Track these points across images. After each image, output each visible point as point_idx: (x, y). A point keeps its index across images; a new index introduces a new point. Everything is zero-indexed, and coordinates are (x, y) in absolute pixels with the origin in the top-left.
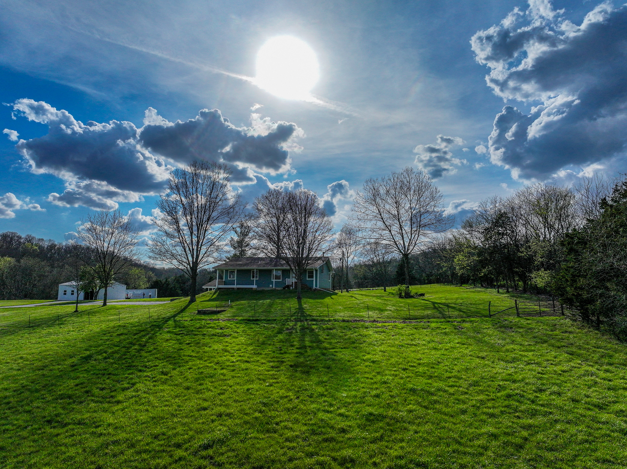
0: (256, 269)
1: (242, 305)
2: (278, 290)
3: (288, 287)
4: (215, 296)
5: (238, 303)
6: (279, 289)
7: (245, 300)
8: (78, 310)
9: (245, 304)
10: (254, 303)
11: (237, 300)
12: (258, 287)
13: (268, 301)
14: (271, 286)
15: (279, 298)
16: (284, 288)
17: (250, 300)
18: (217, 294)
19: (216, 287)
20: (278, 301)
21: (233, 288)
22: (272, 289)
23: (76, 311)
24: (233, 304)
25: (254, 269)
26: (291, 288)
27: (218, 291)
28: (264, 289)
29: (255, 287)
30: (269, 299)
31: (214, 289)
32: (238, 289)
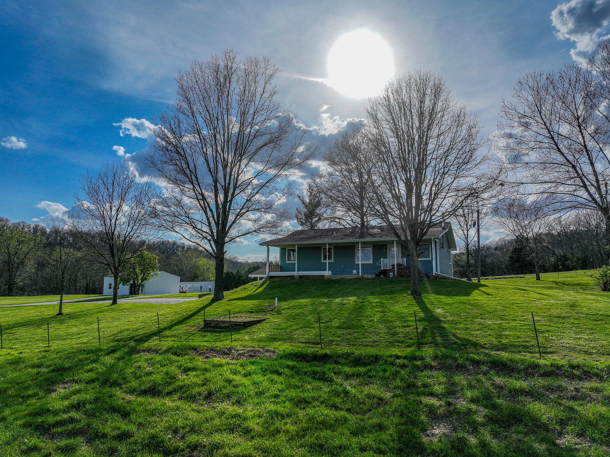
0: (329, 244)
1: (301, 306)
2: (367, 279)
3: (385, 273)
4: (260, 290)
5: (292, 303)
6: (369, 276)
7: (308, 297)
8: (63, 311)
9: (306, 306)
10: (324, 303)
11: (294, 297)
12: (333, 273)
13: (353, 299)
14: (355, 272)
15: (372, 294)
16: (378, 275)
17: (318, 296)
18: (265, 286)
19: (266, 275)
20: (374, 300)
21: (293, 277)
22: (356, 276)
23: (60, 314)
24: (284, 305)
25: (325, 244)
26: (391, 274)
27: (268, 282)
28: (344, 276)
29: (327, 273)
30: (353, 295)
31: (261, 279)
32: (301, 277)
